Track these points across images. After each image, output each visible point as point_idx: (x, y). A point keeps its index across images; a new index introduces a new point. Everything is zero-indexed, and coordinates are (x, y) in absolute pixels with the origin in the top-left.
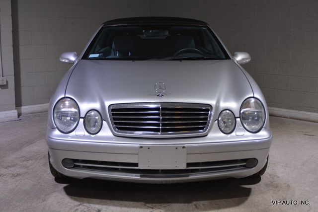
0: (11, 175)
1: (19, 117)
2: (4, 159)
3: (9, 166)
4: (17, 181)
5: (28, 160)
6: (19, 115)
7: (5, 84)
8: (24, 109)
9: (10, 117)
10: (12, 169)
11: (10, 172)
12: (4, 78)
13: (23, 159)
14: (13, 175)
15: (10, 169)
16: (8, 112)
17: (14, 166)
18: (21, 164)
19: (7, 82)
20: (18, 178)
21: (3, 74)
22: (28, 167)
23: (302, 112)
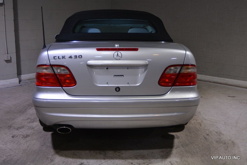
0: (22, 137)
1: (20, 83)
2: (14, 120)
3: (19, 128)
4: (27, 142)
5: (32, 122)
6: (20, 81)
7: (9, 59)
8: (23, 77)
9: (14, 83)
10: (22, 130)
11: (21, 133)
12: (9, 55)
13: (29, 120)
14: (24, 136)
15: (20, 130)
16: (12, 80)
17: (23, 127)
18: (28, 125)
19: (11, 58)
20: (28, 139)
21: (7, 52)
22: (34, 128)
23: (222, 79)
